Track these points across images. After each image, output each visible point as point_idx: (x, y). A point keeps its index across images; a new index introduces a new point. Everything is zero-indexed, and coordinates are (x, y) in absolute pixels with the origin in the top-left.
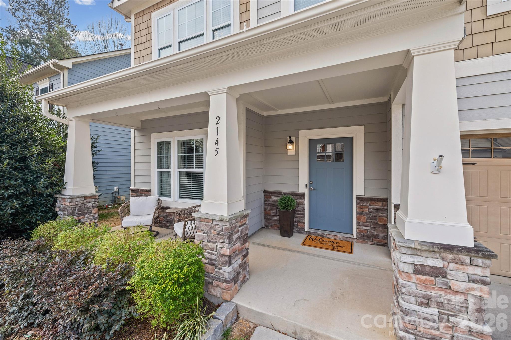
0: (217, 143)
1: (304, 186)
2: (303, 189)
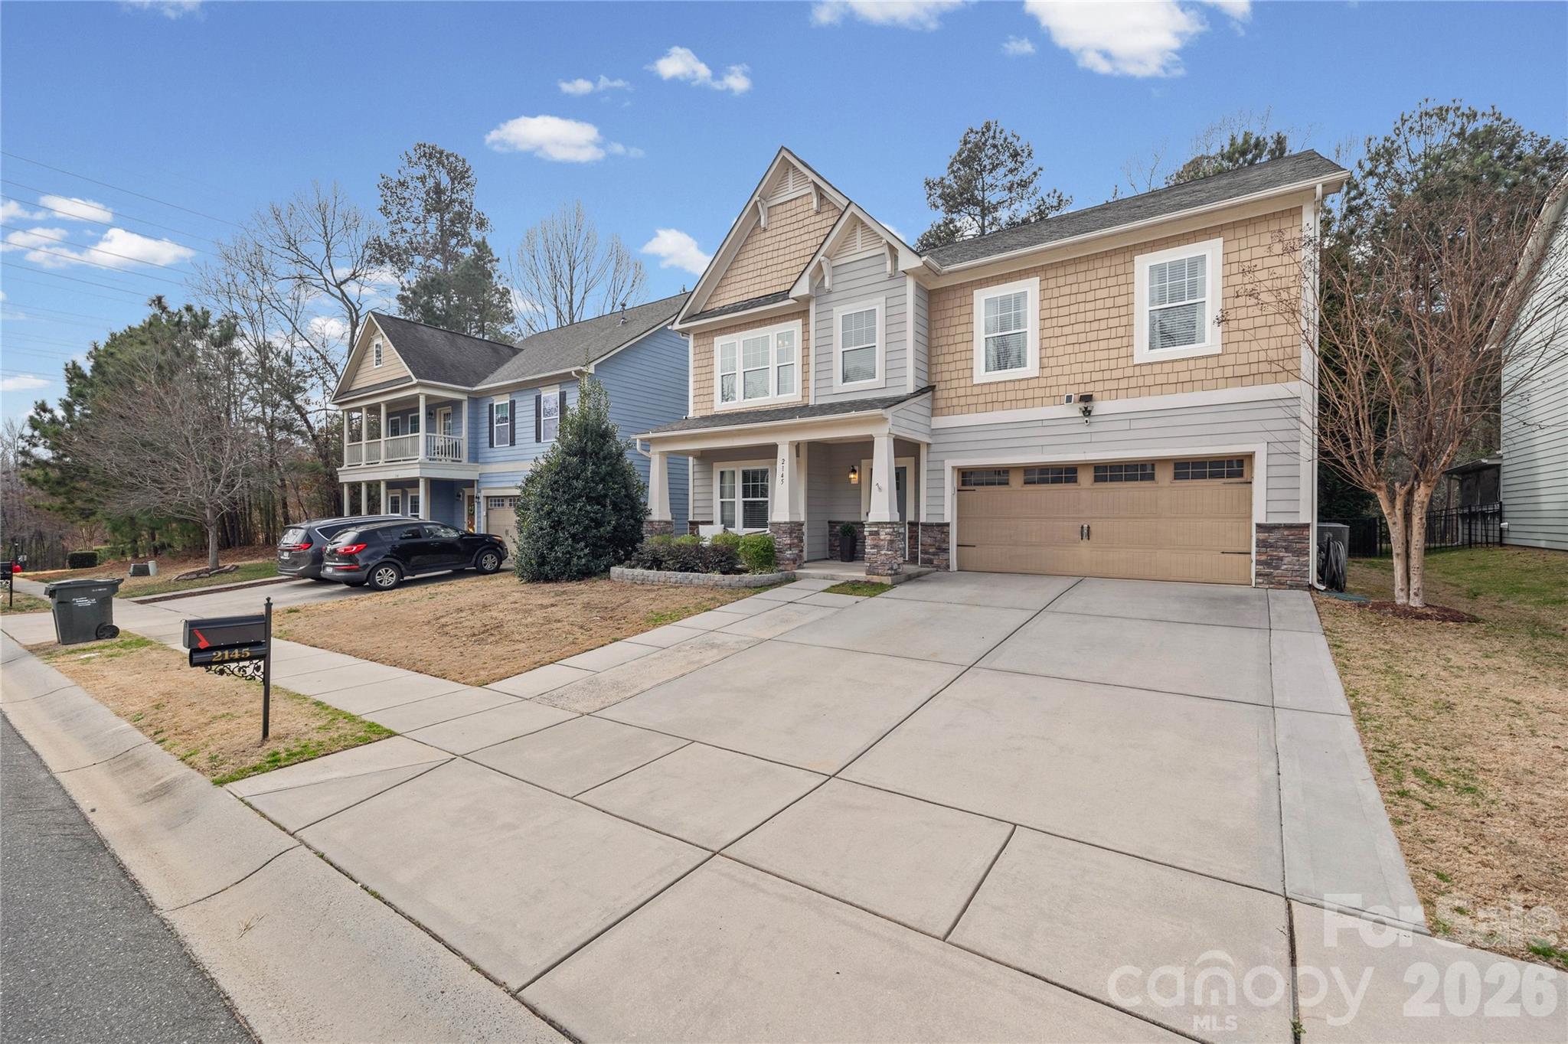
0: (782, 476)
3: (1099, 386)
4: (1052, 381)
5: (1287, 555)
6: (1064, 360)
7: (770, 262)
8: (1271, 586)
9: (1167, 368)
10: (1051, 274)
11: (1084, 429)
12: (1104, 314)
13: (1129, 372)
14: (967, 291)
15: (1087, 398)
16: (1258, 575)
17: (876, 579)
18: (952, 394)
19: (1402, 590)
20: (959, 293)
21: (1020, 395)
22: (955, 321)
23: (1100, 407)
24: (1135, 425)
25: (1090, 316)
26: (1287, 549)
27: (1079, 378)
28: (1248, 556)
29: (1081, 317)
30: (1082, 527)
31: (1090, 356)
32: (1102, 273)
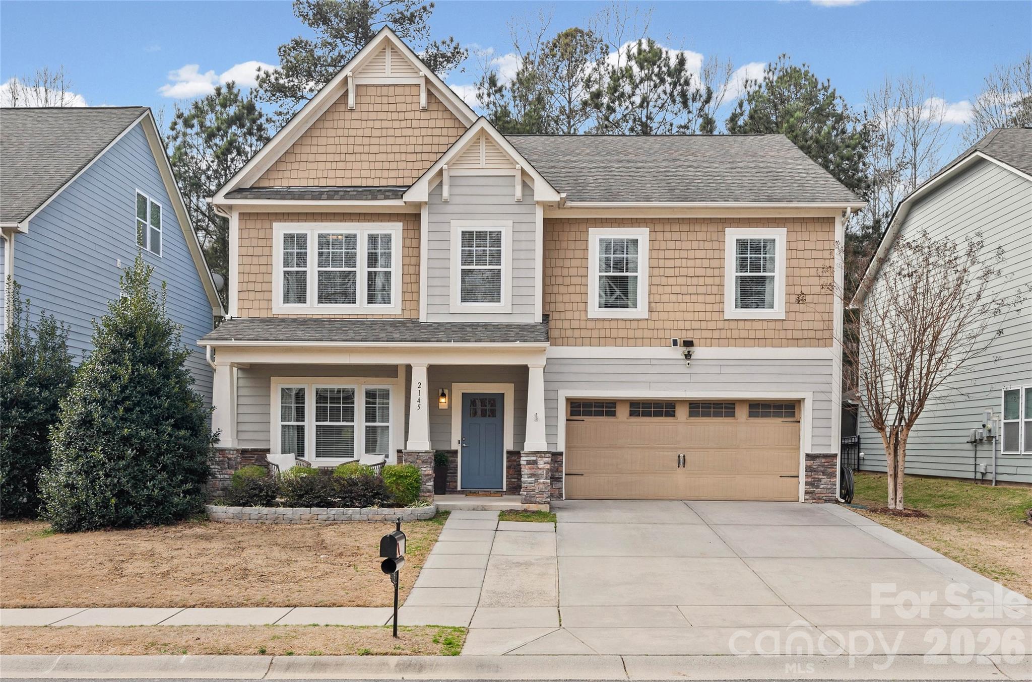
0: (419, 401)
1: (458, 442)
2: (455, 445)
3: (697, 334)
4: (659, 325)
5: (823, 477)
6: (669, 307)
7: (358, 149)
8: (814, 501)
9: (748, 325)
10: (659, 227)
11: (685, 370)
12: (701, 272)
13: (720, 325)
14: (583, 227)
15: (688, 344)
16: (806, 493)
17: (533, 507)
18: (566, 325)
19: (892, 499)
20: (574, 228)
21: (631, 334)
22: (570, 254)
23: (699, 352)
24: (725, 370)
25: (691, 272)
26: (824, 473)
27: (681, 325)
28: (797, 478)
29: (683, 272)
30: (679, 456)
31: (690, 307)
32: (701, 236)
